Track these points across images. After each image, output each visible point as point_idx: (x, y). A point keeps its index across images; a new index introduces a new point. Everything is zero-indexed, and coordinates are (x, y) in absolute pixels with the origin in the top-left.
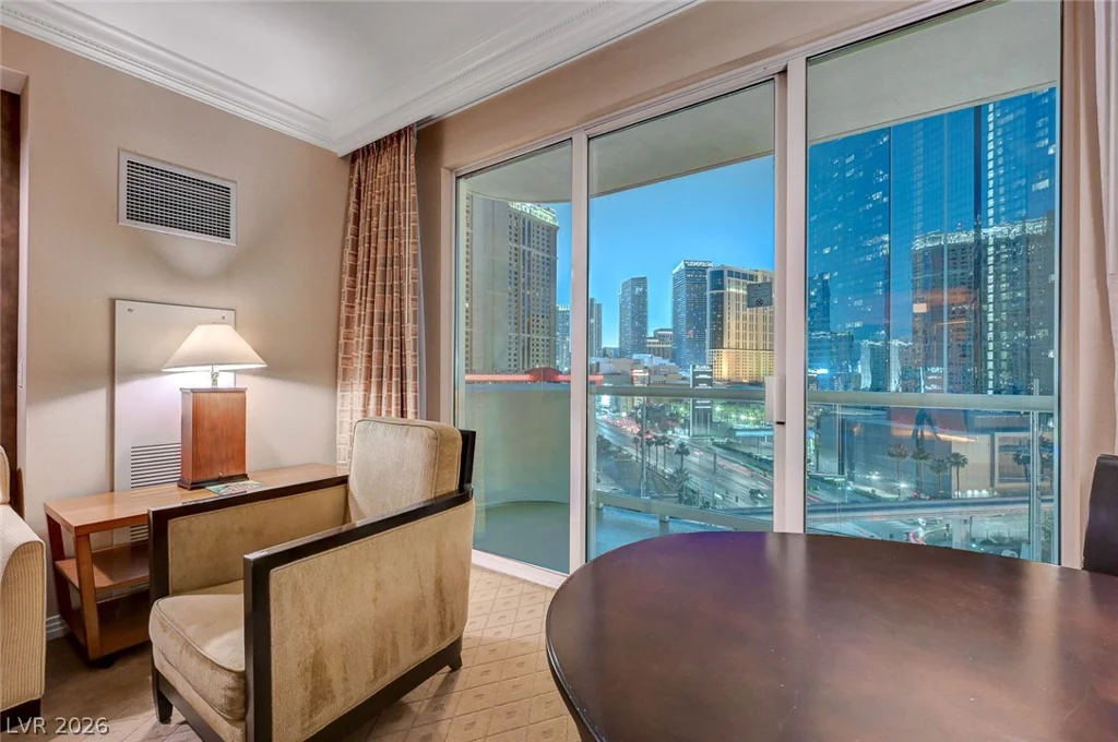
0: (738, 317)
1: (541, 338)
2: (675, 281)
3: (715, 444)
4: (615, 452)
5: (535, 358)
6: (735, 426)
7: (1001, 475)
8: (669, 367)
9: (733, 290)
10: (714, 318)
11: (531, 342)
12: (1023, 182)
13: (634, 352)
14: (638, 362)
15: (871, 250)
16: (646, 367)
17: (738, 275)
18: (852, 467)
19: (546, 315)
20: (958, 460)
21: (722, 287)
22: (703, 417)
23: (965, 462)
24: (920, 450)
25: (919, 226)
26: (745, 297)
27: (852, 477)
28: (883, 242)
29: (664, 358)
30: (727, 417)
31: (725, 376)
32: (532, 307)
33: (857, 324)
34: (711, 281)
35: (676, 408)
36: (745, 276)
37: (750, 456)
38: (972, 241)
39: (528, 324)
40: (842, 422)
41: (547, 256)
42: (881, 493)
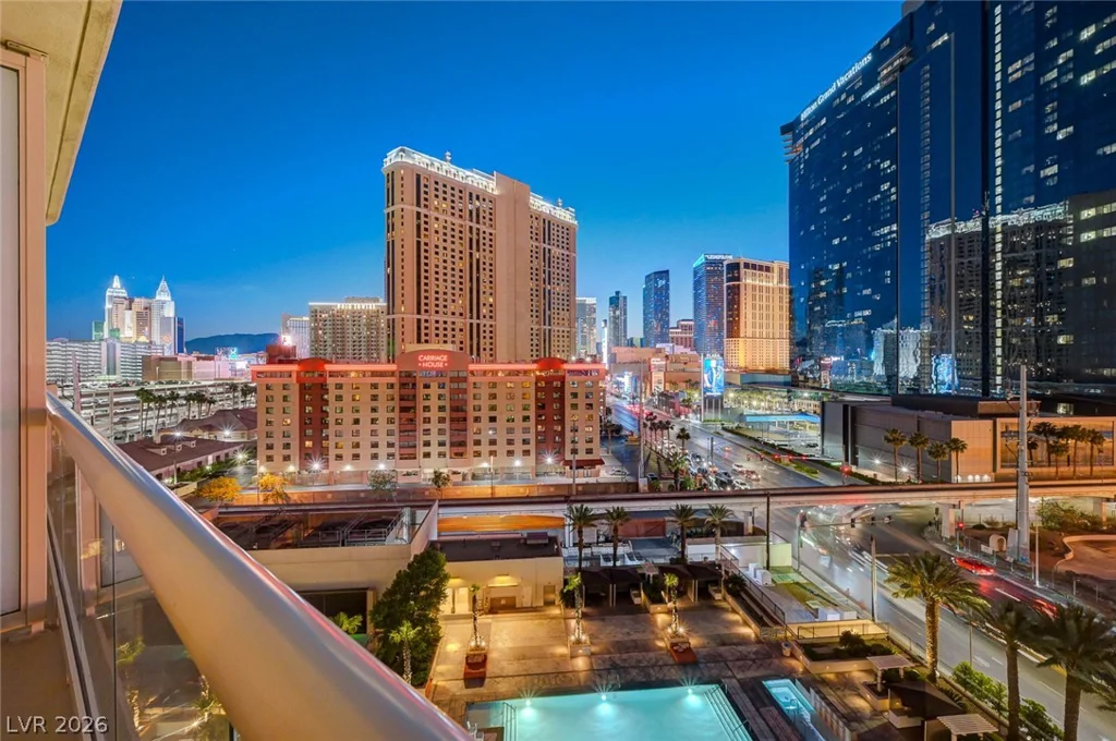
0: (754, 307)
1: (561, 329)
2: (696, 273)
3: (724, 429)
5: (557, 349)
6: (747, 411)
7: (1001, 461)
8: (690, 357)
9: (749, 281)
10: (730, 309)
11: (552, 333)
12: (1031, 168)
13: (657, 342)
14: (659, 351)
15: (877, 240)
16: (667, 357)
17: (754, 267)
18: (855, 452)
19: (566, 308)
20: (957, 446)
21: (738, 279)
22: (714, 403)
23: (964, 446)
24: (918, 435)
25: (927, 215)
26: (761, 288)
27: (855, 462)
28: (891, 233)
29: (685, 347)
30: (739, 403)
31: (742, 364)
32: (552, 301)
33: (867, 313)
34: (728, 273)
35: (689, 394)
36: (761, 268)
37: (756, 440)
38: (980, 229)
39: (550, 317)
40: (845, 407)
41: (566, 253)
42: (881, 477)
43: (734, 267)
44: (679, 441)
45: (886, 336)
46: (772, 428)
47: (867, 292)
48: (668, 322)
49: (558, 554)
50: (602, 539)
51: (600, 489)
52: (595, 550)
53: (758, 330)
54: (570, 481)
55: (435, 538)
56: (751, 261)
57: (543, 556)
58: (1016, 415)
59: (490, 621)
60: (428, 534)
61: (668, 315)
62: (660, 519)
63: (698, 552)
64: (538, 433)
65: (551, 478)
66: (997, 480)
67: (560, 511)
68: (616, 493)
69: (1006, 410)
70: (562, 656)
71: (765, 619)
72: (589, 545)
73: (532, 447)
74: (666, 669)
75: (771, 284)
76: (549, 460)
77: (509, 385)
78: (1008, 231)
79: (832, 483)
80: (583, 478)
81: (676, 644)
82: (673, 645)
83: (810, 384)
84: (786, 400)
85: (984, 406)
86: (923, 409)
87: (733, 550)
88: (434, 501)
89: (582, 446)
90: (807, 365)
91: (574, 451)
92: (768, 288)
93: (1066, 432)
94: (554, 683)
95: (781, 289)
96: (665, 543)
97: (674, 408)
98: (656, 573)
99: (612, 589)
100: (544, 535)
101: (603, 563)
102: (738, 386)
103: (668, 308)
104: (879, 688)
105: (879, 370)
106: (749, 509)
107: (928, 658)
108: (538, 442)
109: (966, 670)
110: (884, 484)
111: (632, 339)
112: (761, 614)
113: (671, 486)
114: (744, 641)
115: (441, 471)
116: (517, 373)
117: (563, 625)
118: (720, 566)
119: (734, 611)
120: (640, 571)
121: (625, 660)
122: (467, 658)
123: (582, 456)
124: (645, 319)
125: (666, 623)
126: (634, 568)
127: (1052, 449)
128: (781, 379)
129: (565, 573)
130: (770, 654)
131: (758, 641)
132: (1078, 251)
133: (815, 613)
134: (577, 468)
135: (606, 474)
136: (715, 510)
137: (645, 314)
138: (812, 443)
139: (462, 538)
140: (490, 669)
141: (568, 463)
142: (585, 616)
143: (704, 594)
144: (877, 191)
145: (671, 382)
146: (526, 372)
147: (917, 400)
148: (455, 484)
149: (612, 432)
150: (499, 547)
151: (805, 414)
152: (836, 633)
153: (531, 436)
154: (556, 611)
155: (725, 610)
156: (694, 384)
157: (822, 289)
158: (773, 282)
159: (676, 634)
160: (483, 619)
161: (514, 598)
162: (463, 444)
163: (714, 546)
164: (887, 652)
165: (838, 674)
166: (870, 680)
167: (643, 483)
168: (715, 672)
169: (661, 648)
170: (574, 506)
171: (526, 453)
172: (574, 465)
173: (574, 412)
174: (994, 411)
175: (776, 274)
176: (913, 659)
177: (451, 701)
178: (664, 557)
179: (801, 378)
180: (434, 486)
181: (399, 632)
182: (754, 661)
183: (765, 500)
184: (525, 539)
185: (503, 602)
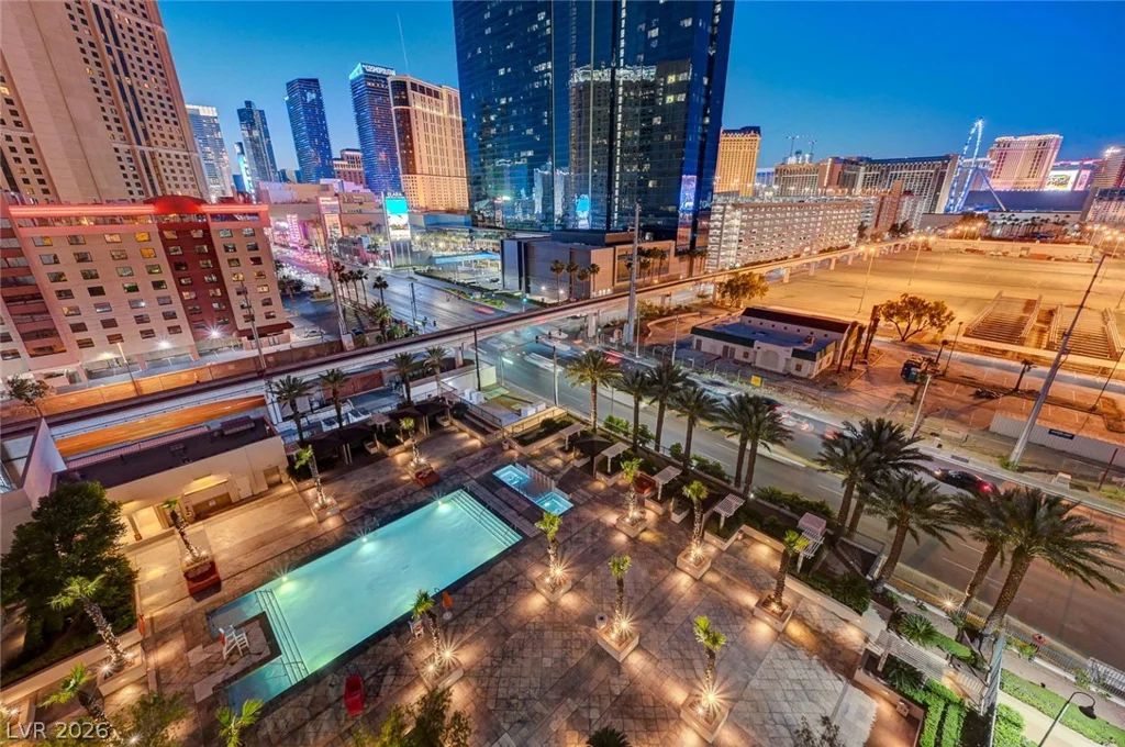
2: (353, 88)
3: (417, 273)
4: (310, 292)
5: (173, 182)
6: (435, 254)
7: (618, 277)
8: (364, 195)
9: (418, 107)
10: (402, 140)
11: (158, 159)
12: (643, 27)
13: (319, 176)
14: (326, 188)
15: (536, 77)
16: (336, 195)
17: (422, 89)
18: (527, 283)
19: (171, 120)
20: (594, 269)
21: (406, 102)
22: (402, 249)
23: (598, 269)
24: (572, 264)
25: (573, 57)
26: (432, 116)
27: (528, 290)
28: (547, 71)
29: (356, 183)
30: (426, 245)
31: (422, 204)
32: (142, 106)
33: (530, 153)
34: (394, 94)
35: (373, 239)
36: (429, 92)
37: (449, 281)
38: (609, 80)
39: (145, 131)
40: (519, 244)
41: (144, 23)
42: (548, 300)
43: (400, 86)
44: (378, 291)
45: (543, 176)
46: (460, 268)
47: (530, 132)
48: (329, 150)
49: (272, 434)
50: (316, 405)
51: (299, 355)
52: (312, 418)
53: (434, 167)
54: (255, 353)
55: (61, 467)
56: (419, 82)
57: (253, 441)
58: (631, 242)
59: (201, 527)
60: (46, 464)
61: (327, 142)
62: (375, 371)
63: (421, 392)
64: (185, 303)
65: (221, 355)
66: (615, 291)
67: (257, 389)
68: (318, 356)
69: (621, 240)
70: (308, 526)
71: (488, 429)
72: (303, 415)
73: (182, 320)
74: (416, 496)
75: (441, 114)
76: (215, 334)
77: (108, 238)
78: (628, 85)
79: (515, 311)
80: (269, 347)
81: (420, 473)
82: (417, 475)
83: (486, 223)
84: (469, 240)
85: (609, 237)
86: (572, 242)
87: (449, 382)
88: (38, 420)
89: (259, 311)
90: (482, 204)
91: (250, 318)
92: (439, 118)
93: (649, 253)
94: (308, 550)
95: (452, 120)
96: (386, 393)
97: (359, 255)
98: (388, 421)
99: (346, 449)
100: (247, 420)
101: (326, 428)
102: (420, 228)
103: (326, 132)
104: (567, 448)
105: (538, 208)
106: (458, 344)
107: (592, 419)
108: (190, 314)
109: (611, 419)
110: (551, 305)
111: (283, 172)
112: (482, 425)
113: (378, 338)
114: (474, 450)
115: (23, 377)
116: (112, 220)
117: (300, 498)
118: (443, 399)
119: (461, 431)
120: (370, 424)
121: (377, 503)
122: (186, 575)
123: (261, 322)
124: (297, 146)
125: (406, 460)
126: (364, 423)
127: (644, 266)
128: (461, 219)
129: (287, 450)
130: (494, 454)
131: (484, 446)
132: (665, 111)
133: (519, 413)
134: (261, 336)
135: (298, 338)
136: (433, 352)
137: (295, 139)
138: (494, 278)
139: (117, 454)
140: (222, 572)
141: (242, 333)
142: (323, 481)
143: (434, 425)
144: (535, 20)
145: (348, 226)
146: (133, 217)
147: (567, 234)
148: (60, 391)
149: (292, 291)
150: (184, 449)
151: (486, 252)
152: (536, 422)
153: (177, 307)
154: (286, 489)
155: (454, 432)
156: (378, 227)
157: (492, 124)
158: (443, 113)
159: (418, 465)
160: (190, 530)
161: (228, 495)
162: (51, 332)
163: (435, 383)
164: (570, 424)
165: (540, 449)
166: (561, 446)
167: (347, 340)
168: (457, 481)
169: (407, 481)
170: (276, 380)
171: (174, 330)
172: (256, 334)
173: (234, 270)
174: (615, 240)
175: (445, 103)
176: (583, 423)
177: (183, 621)
178: (389, 405)
179: (480, 218)
180: (17, 401)
181: (65, 594)
182: (484, 462)
183: (473, 334)
184: (221, 432)
185: (212, 504)
